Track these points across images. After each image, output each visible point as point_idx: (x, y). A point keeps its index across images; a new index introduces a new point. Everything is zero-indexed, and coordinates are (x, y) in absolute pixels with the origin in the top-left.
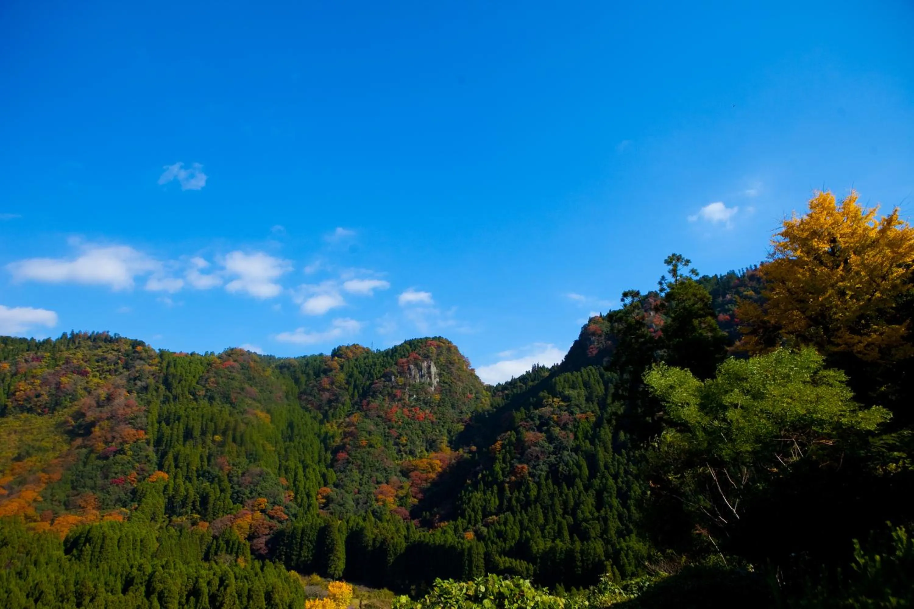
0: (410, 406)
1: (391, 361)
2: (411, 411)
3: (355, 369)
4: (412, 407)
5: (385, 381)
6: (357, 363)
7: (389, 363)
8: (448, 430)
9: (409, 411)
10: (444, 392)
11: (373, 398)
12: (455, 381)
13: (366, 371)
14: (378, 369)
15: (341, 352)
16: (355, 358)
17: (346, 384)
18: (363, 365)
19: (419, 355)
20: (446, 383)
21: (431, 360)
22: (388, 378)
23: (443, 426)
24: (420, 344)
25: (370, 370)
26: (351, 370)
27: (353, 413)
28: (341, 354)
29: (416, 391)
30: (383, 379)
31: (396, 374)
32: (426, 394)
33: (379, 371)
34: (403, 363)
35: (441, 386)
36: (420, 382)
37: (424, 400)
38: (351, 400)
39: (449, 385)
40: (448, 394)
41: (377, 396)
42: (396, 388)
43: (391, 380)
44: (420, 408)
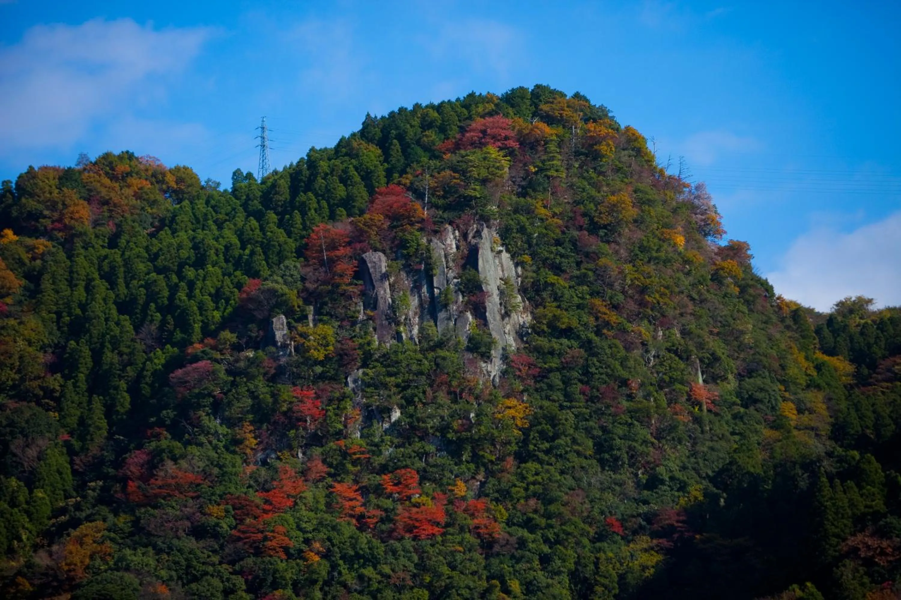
0: (368, 467)
1: (281, 235)
2: (378, 491)
3: (101, 286)
4: (383, 469)
5: (237, 348)
6: (116, 255)
7: (266, 247)
8: (573, 575)
9: (364, 491)
10: (556, 379)
11: (177, 435)
12: (613, 317)
13: (152, 296)
14: (210, 285)
15: (31, 204)
16: (109, 229)
17: (52, 368)
18: (141, 267)
19: (420, 195)
20: (568, 333)
21: (485, 219)
22: (254, 331)
23: (545, 560)
24: (432, 135)
25: (174, 289)
26: (80, 293)
27: (75, 523)
28: (35, 216)
29: (403, 388)
30: (227, 335)
31: (296, 301)
32: (455, 397)
33: (217, 296)
34: (333, 246)
35: (538, 350)
36: (424, 335)
37: (444, 429)
38: (71, 452)
39: (587, 345)
40: (577, 388)
41: (197, 424)
42: (295, 379)
43: (270, 339)
44: (424, 476)
